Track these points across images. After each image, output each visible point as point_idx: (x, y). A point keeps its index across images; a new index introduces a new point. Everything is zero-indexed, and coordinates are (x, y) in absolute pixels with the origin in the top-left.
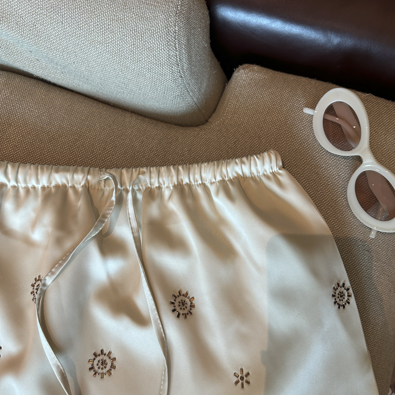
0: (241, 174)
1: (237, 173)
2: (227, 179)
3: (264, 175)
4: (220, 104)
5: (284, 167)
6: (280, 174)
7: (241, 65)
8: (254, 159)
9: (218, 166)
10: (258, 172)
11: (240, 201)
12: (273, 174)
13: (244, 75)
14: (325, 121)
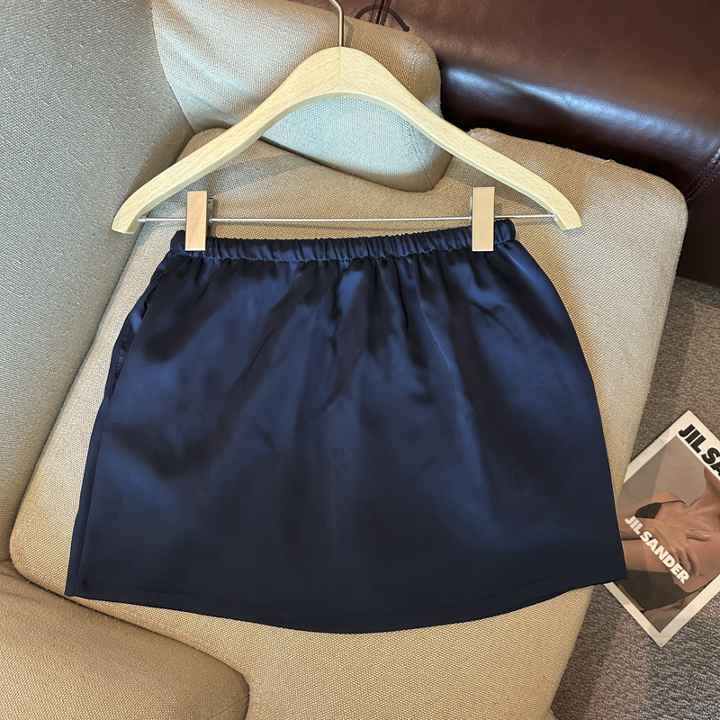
7: (473, 128)
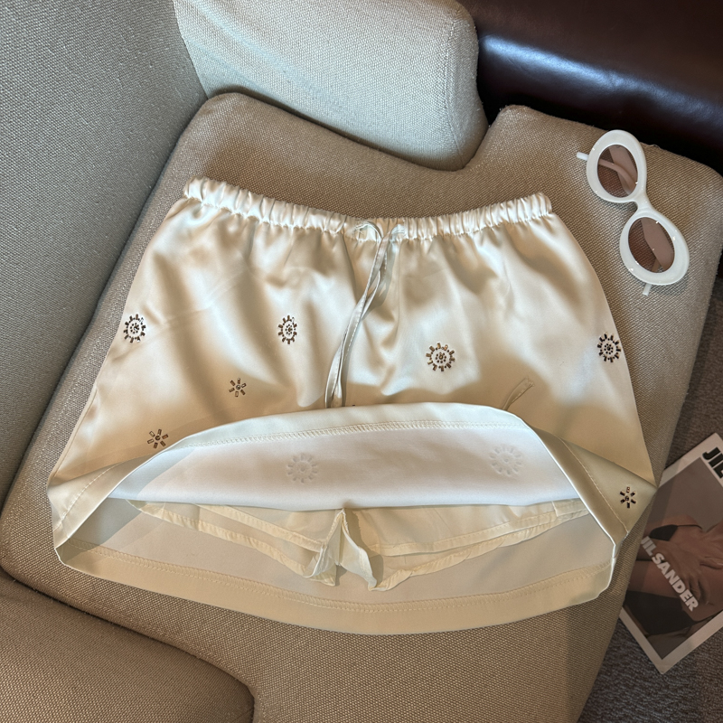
0: (507, 220)
1: (502, 219)
2: (491, 226)
3: (533, 220)
4: (481, 147)
5: (553, 211)
6: (549, 219)
8: (521, 202)
9: (481, 213)
10: (526, 216)
11: (505, 246)
12: (542, 218)
13: (511, 117)
14: (600, 167)
